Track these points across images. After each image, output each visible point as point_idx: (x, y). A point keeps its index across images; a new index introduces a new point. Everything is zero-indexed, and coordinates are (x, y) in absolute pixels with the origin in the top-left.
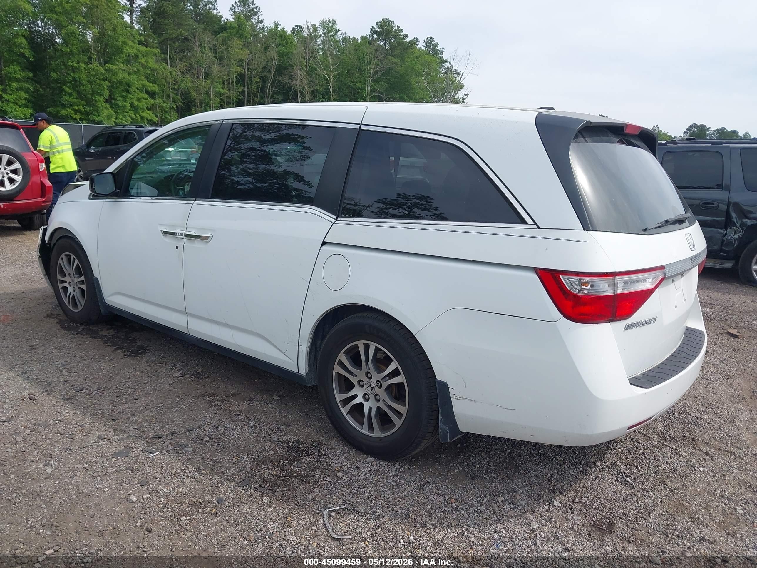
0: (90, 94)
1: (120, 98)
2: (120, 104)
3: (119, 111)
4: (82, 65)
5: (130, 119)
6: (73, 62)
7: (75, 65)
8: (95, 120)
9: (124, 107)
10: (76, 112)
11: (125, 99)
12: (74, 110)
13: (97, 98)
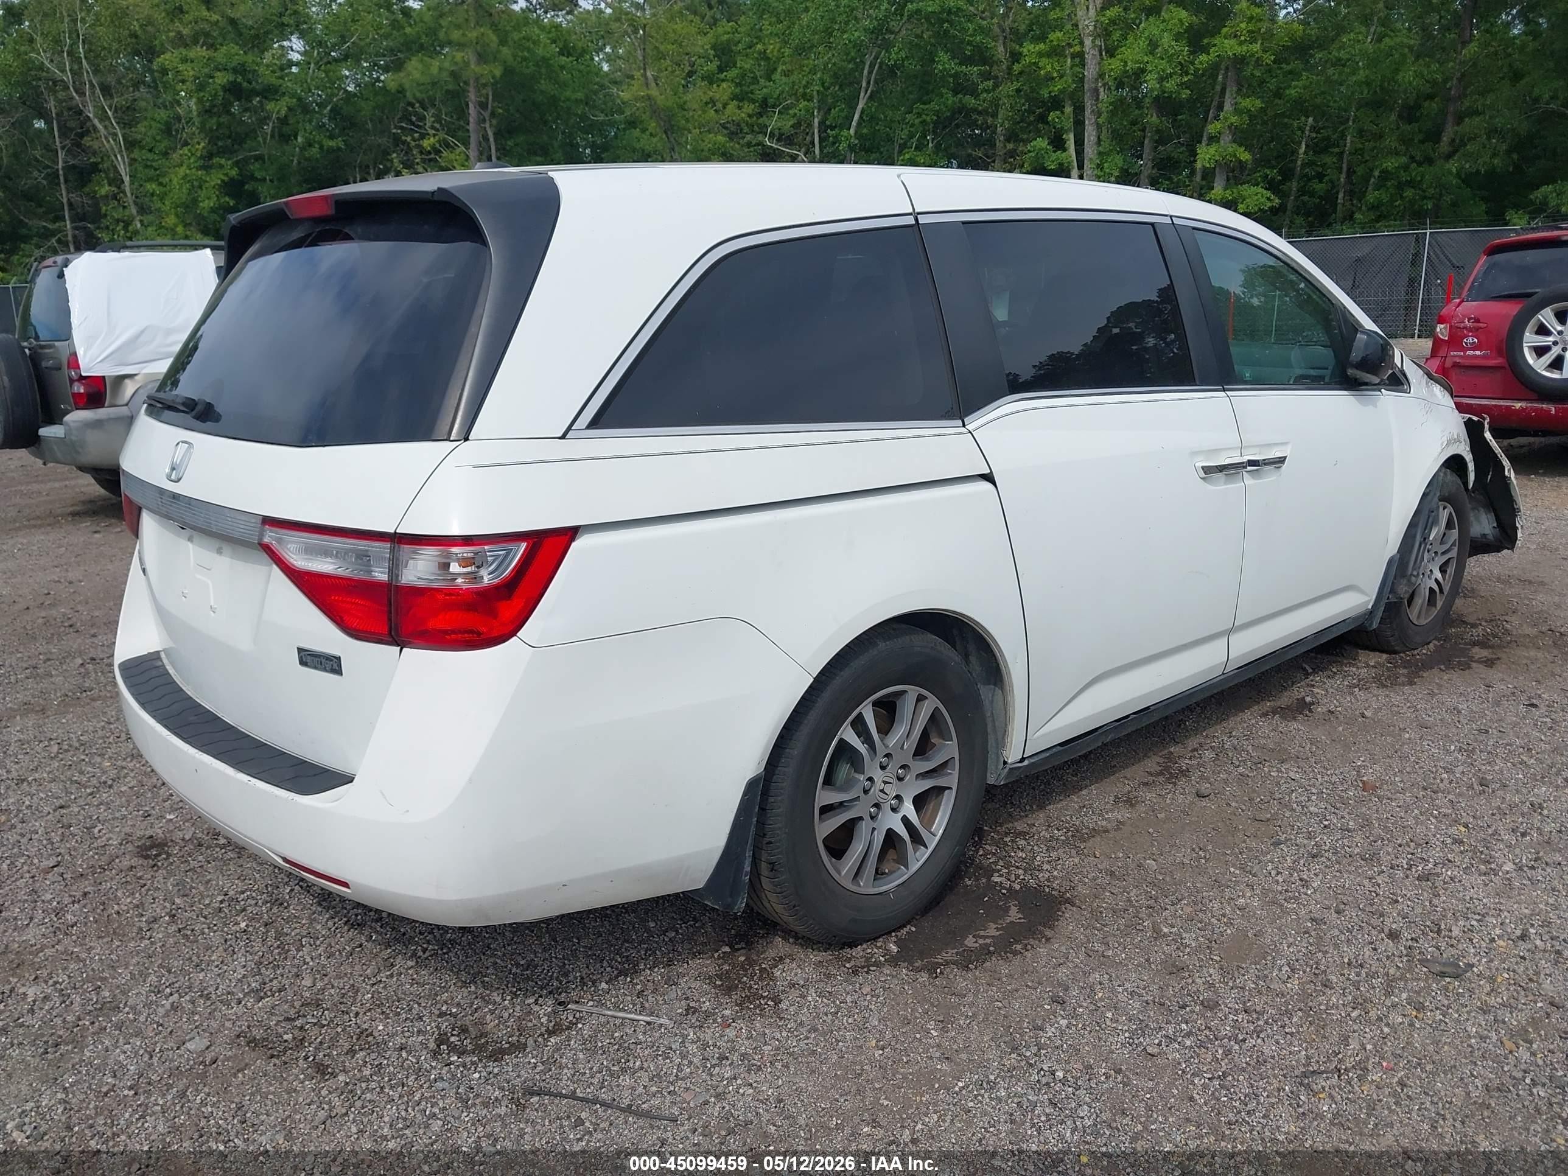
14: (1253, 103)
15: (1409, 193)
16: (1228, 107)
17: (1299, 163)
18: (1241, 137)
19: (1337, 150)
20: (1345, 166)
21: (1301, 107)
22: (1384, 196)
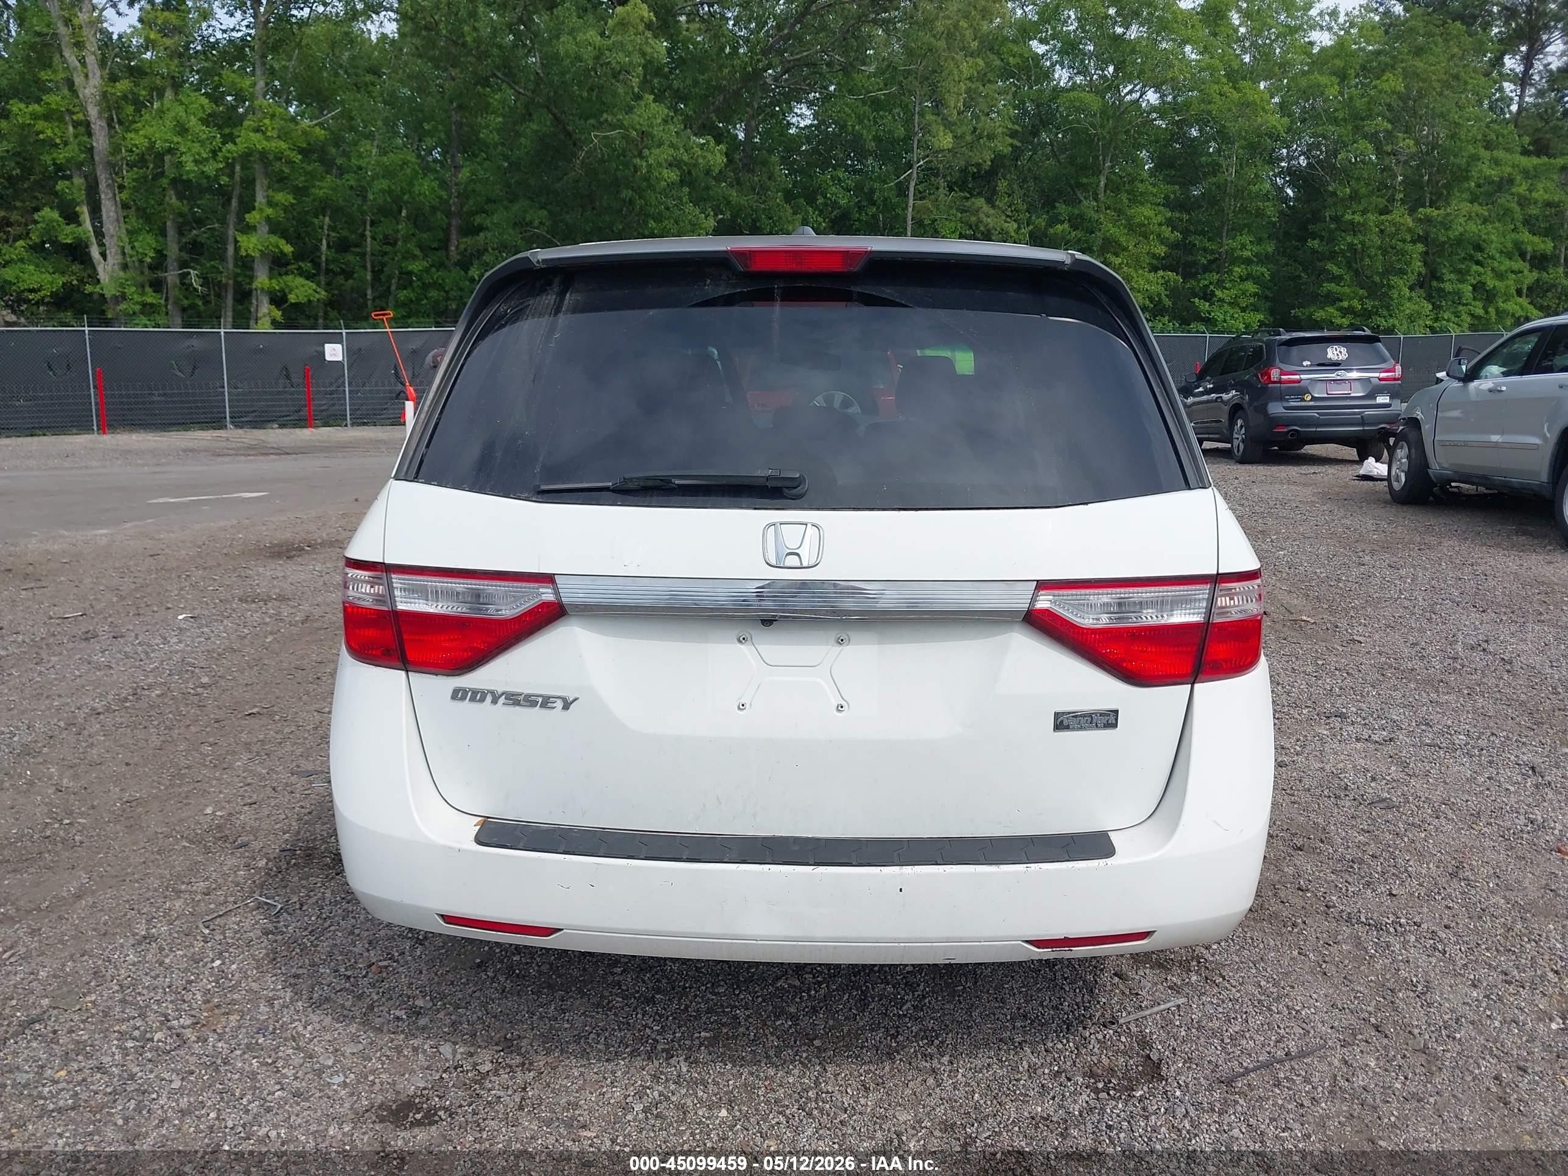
0: (1378, 273)
1: (1452, 276)
2: (1448, 287)
3: (1443, 303)
4: (1372, 217)
5: (1469, 319)
6: (1354, 213)
7: (1357, 218)
8: (1379, 326)
9: (1459, 294)
10: (1345, 312)
11: (1462, 275)
12: (1340, 309)
13: (1395, 280)
14: (283, 197)
15: (433, 294)
16: (260, 198)
17: (323, 258)
18: (275, 228)
19: (358, 250)
20: (369, 265)
21: (323, 207)
22: (412, 295)
